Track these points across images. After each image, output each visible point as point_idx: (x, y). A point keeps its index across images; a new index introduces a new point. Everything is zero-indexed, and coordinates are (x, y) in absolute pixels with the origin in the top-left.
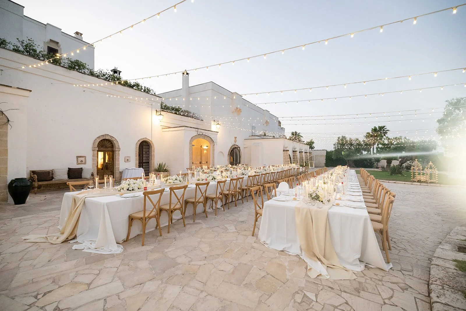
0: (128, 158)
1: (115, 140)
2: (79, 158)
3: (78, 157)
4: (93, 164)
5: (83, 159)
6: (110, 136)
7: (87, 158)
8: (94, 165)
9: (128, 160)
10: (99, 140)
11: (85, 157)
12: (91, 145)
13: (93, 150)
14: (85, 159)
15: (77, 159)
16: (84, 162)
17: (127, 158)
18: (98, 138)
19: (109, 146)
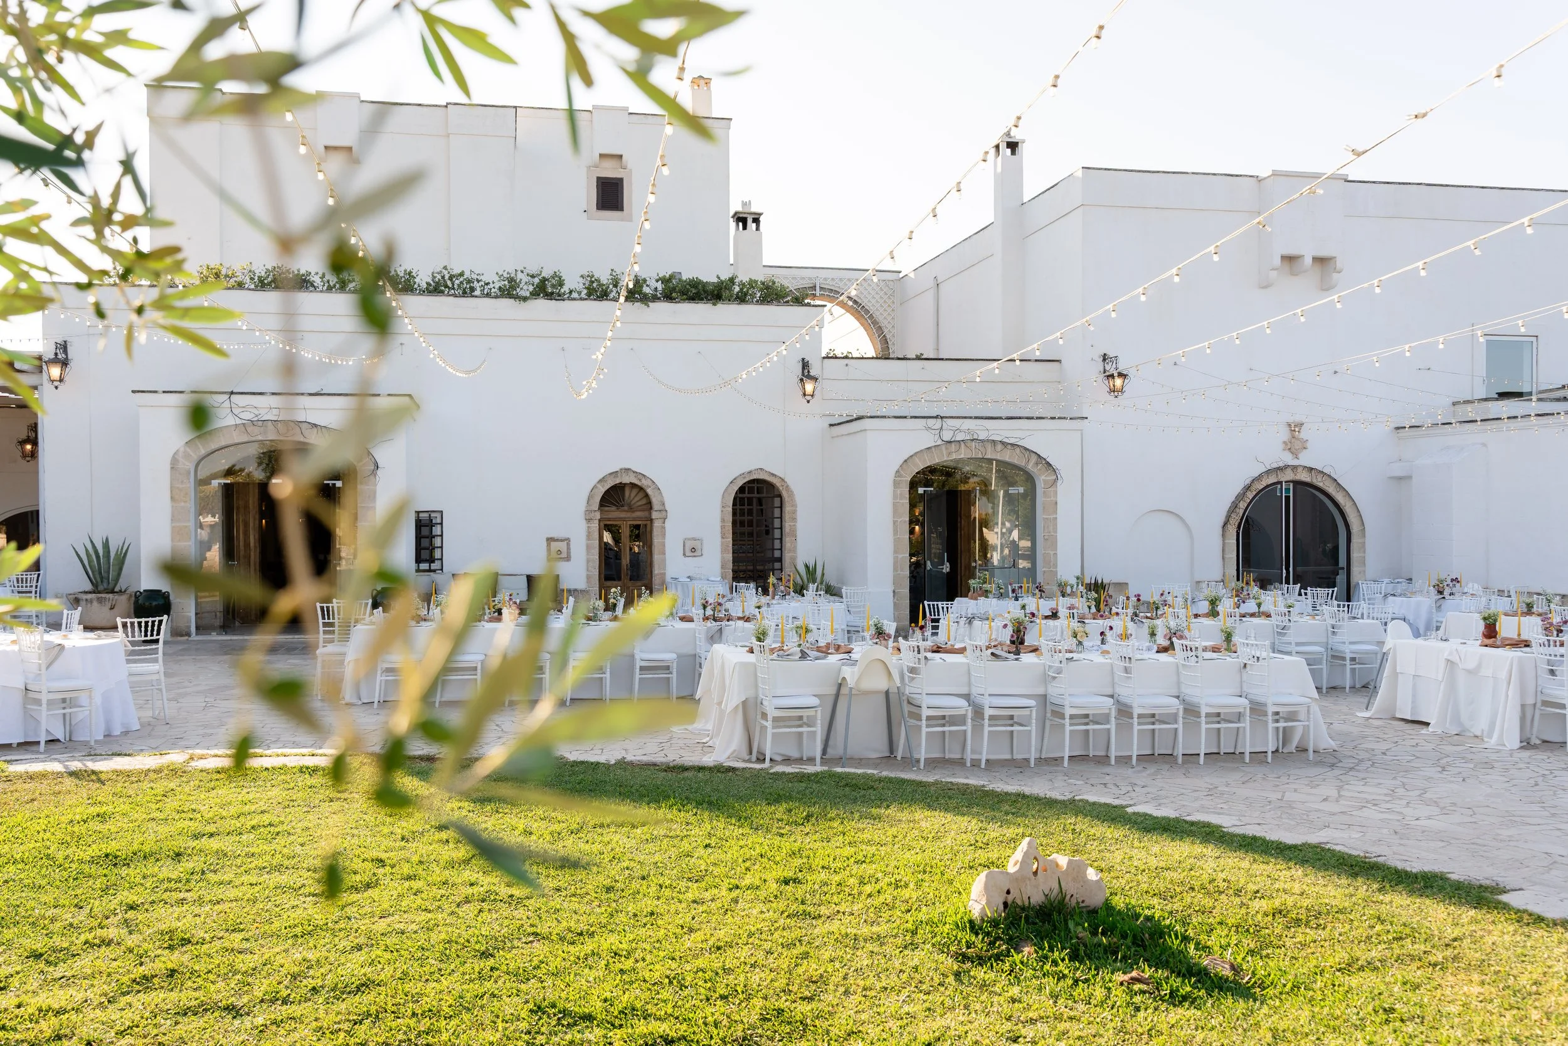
0: (697, 544)
1: (650, 483)
2: (553, 544)
3: (550, 540)
4: (588, 561)
5: (562, 546)
6: (634, 472)
7: (572, 543)
8: (591, 564)
9: (693, 550)
10: (602, 490)
11: (568, 540)
12: (582, 506)
13: (589, 520)
14: (568, 545)
15: (549, 545)
16: (564, 555)
17: (689, 545)
18: (600, 481)
19: (640, 503)
